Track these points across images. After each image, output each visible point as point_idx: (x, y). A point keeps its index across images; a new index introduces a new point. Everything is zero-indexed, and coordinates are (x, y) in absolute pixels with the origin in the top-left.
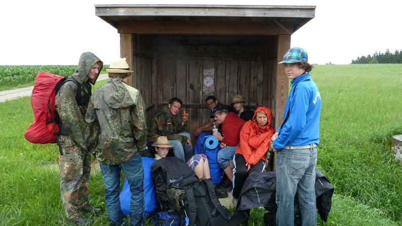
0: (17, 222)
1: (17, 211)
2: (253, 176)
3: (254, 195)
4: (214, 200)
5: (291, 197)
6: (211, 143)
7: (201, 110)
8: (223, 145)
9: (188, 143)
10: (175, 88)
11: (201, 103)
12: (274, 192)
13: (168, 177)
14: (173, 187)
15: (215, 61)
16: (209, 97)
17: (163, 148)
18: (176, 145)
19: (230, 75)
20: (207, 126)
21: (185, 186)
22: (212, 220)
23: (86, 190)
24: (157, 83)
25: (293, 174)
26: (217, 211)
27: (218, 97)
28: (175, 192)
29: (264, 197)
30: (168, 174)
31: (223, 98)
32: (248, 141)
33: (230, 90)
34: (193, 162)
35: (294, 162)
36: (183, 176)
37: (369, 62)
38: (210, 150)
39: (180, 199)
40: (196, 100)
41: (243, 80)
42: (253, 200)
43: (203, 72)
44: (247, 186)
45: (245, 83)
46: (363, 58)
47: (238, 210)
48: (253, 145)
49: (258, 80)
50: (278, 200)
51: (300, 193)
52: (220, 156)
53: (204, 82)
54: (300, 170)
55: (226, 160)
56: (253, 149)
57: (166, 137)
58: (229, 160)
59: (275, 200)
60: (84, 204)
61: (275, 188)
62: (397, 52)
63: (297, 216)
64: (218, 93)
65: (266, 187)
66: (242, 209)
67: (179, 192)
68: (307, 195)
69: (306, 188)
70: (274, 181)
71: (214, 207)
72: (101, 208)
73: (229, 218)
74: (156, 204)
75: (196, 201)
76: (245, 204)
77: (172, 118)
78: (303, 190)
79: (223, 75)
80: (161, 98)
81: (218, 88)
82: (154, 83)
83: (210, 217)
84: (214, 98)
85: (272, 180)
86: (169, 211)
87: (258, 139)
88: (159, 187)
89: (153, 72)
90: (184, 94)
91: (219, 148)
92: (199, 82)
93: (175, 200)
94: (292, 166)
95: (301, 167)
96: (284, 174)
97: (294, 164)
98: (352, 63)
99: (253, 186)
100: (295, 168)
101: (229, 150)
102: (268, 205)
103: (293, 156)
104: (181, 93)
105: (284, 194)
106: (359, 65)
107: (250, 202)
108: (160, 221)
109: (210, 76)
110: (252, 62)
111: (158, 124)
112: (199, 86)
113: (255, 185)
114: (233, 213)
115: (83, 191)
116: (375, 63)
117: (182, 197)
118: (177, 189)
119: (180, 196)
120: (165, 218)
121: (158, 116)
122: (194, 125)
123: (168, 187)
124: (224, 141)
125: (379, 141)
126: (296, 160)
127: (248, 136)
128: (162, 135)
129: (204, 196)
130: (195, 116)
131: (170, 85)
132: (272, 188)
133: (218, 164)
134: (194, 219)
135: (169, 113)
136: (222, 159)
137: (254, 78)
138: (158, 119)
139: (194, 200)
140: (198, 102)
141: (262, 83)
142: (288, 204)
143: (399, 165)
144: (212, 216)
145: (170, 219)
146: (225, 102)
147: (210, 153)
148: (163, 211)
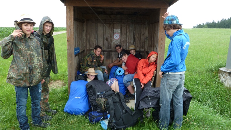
0: (7, 119)
1: (6, 112)
2: (147, 90)
3: (148, 100)
4: (124, 104)
5: (168, 101)
6: (120, 72)
7: (112, 53)
8: (126, 73)
9: (106, 72)
10: (97, 40)
11: (112, 49)
12: (159, 98)
13: (96, 91)
14: (99, 97)
15: (120, 24)
16: (117, 46)
17: (92, 75)
18: (99, 73)
19: (129, 33)
20: (116, 62)
21: (107, 96)
22: (123, 115)
23: (47, 100)
24: (86, 37)
25: (169, 88)
26: (126, 110)
27: (122, 45)
28: (101, 100)
29: (153, 102)
30: (96, 89)
31: (125, 46)
32: (142, 70)
33: (129, 42)
34: (110, 82)
35: (170, 81)
36: (105, 90)
37: (203, 27)
38: (119, 76)
39: (104, 104)
40: (109, 47)
41: (136, 36)
42: (147, 103)
43: (113, 31)
44: (144, 95)
45: (138, 37)
46: (200, 25)
47: (138, 109)
48: (145, 73)
49: (146, 36)
50: (161, 103)
51: (174, 99)
52: (125, 79)
53: (114, 37)
54: (174, 86)
55: (128, 82)
56: (145, 75)
57: (94, 69)
58: (130, 82)
59: (159, 103)
60: (46, 108)
61: (160, 96)
62: (218, 22)
63: (172, 112)
64: (122, 43)
65: (155, 96)
66: (141, 108)
67: (103, 100)
68: (178, 101)
69: (178, 96)
70: (159, 93)
71: (124, 108)
72: (56, 110)
73: (133, 114)
74: (89, 107)
75: (114, 105)
76: (142, 105)
77: (96, 57)
78: (176, 97)
79: (125, 33)
80: (88, 46)
81: (122, 40)
82: (84, 37)
83: (122, 114)
84: (120, 46)
85: (158, 92)
86: (97, 111)
87: (147, 69)
88: (91, 97)
89: (84, 30)
90: (102, 44)
91: (124, 75)
92: (111, 36)
93: (101, 104)
94: (169, 83)
95: (174, 84)
96: (165, 88)
97: (171, 82)
98: (194, 28)
99: (148, 95)
100: (171, 85)
101: (130, 76)
102: (155, 106)
103: (170, 78)
104: (101, 44)
105: (164, 99)
106: (198, 29)
107: (145, 104)
108: (92, 117)
109: (117, 33)
110: (142, 25)
111: (88, 61)
112: (111, 39)
113: (149, 95)
114: (135, 112)
115: (45, 100)
116: (206, 28)
117: (105, 103)
118: (102, 98)
119: (104, 102)
120: (95, 115)
121: (88, 56)
122: (108, 62)
123: (96, 97)
124: (127, 71)
125: (211, 71)
126: (172, 80)
127: (142, 67)
128: (90, 68)
129: (118, 102)
130: (109, 57)
131: (94, 38)
132: (158, 97)
133: (124, 84)
134: (113, 115)
135: (94, 54)
136: (126, 81)
137: (143, 35)
138: (88, 58)
139: (113, 104)
140: (110, 48)
141: (148, 38)
142: (167, 105)
143: (222, 85)
144: (123, 113)
145: (98, 115)
146: (126, 48)
147: (119, 78)
148: (94, 111)
